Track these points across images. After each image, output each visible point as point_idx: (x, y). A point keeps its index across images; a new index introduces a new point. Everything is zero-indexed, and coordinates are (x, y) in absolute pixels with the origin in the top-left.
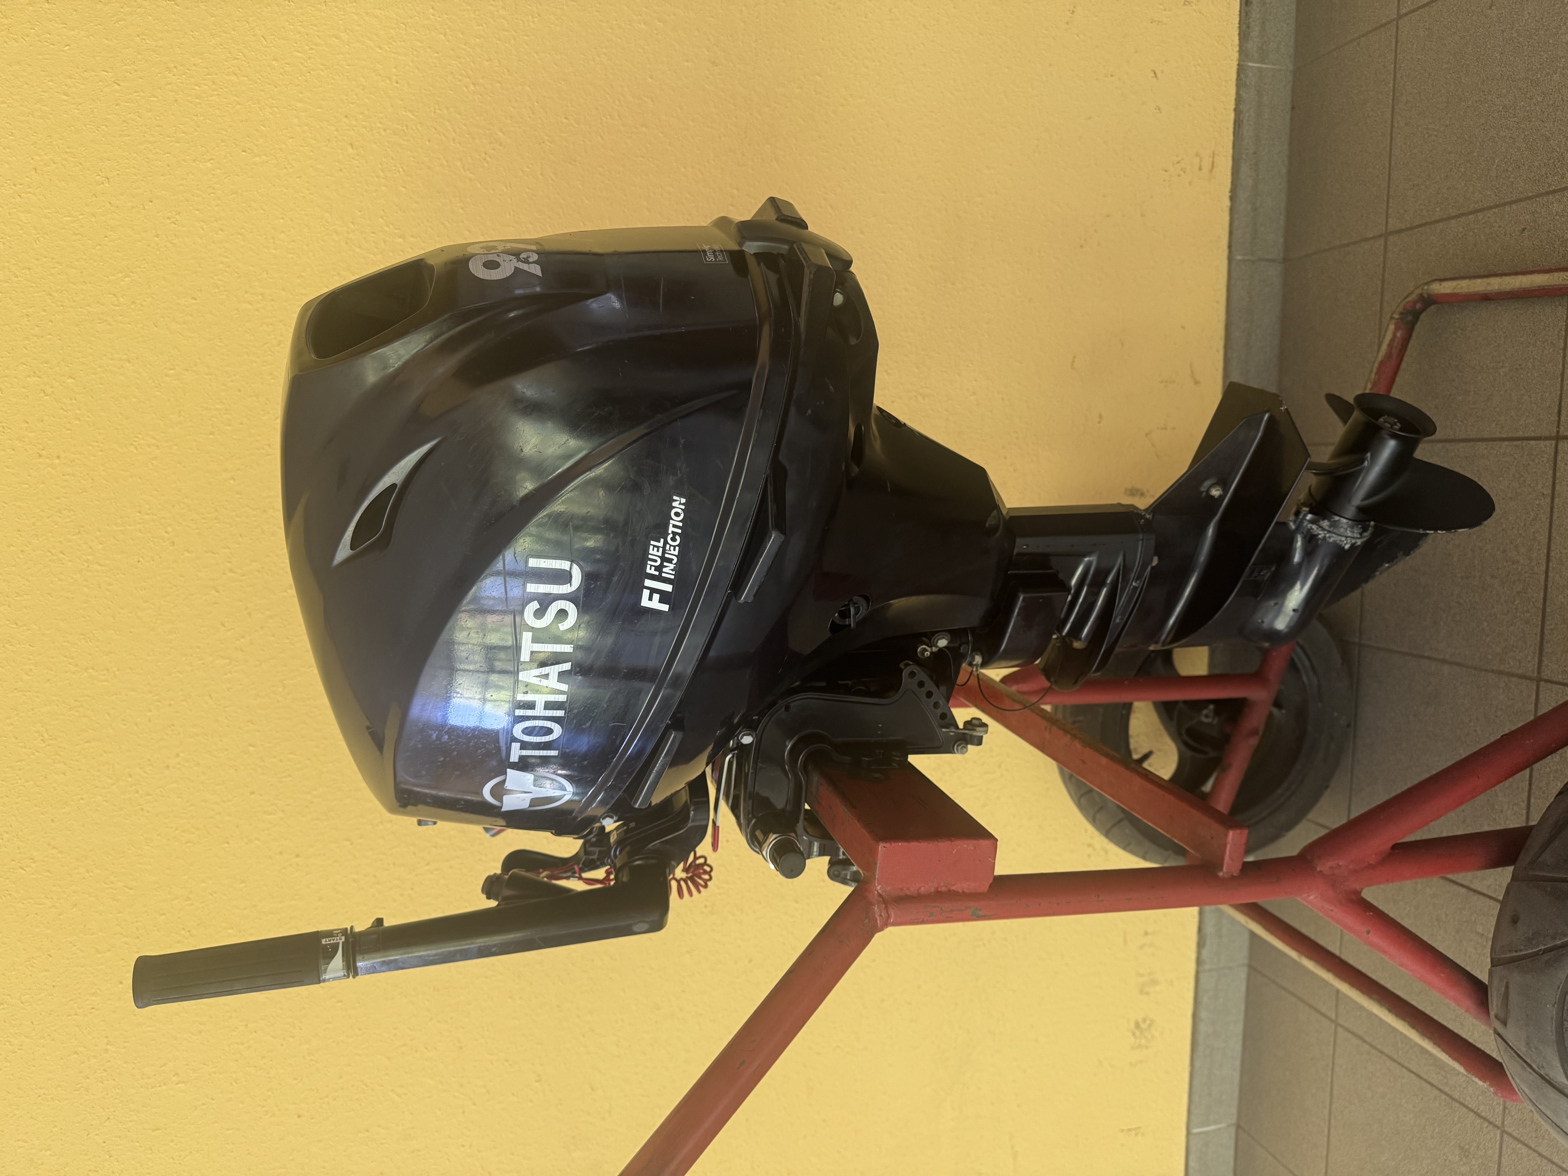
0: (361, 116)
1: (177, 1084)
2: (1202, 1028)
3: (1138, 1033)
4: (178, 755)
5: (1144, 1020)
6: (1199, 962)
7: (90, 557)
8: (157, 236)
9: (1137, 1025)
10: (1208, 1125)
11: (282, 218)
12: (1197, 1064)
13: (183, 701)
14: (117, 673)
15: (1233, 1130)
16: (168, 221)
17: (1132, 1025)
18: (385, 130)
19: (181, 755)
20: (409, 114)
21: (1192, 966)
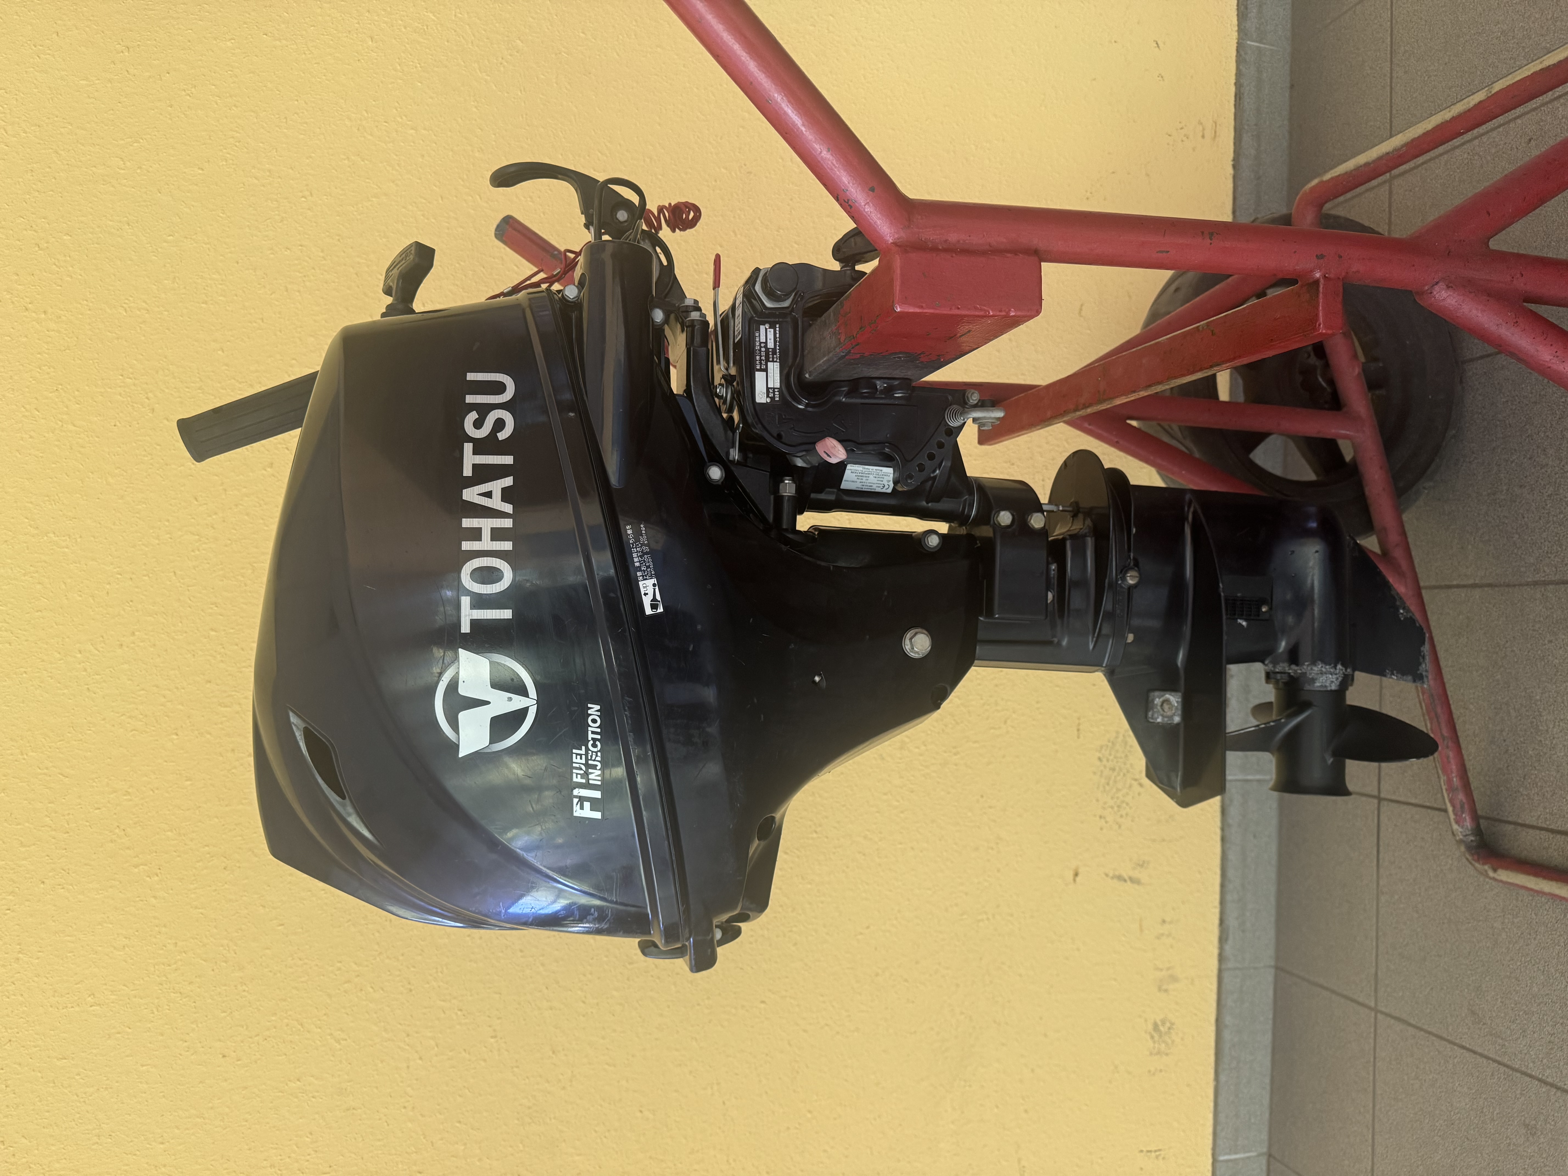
1: (91, 1006)
2: (1227, 1035)
3: (1156, 1037)
4: (133, 634)
5: (1163, 1022)
6: (1221, 958)
8: (171, 106)
9: (1156, 1027)
10: (1236, 1152)
11: (297, 101)
12: (1223, 1078)
13: (145, 576)
14: (79, 540)
15: (1264, 1161)
16: (183, 93)
17: (1150, 1027)
19: (137, 633)
21: (1213, 964)
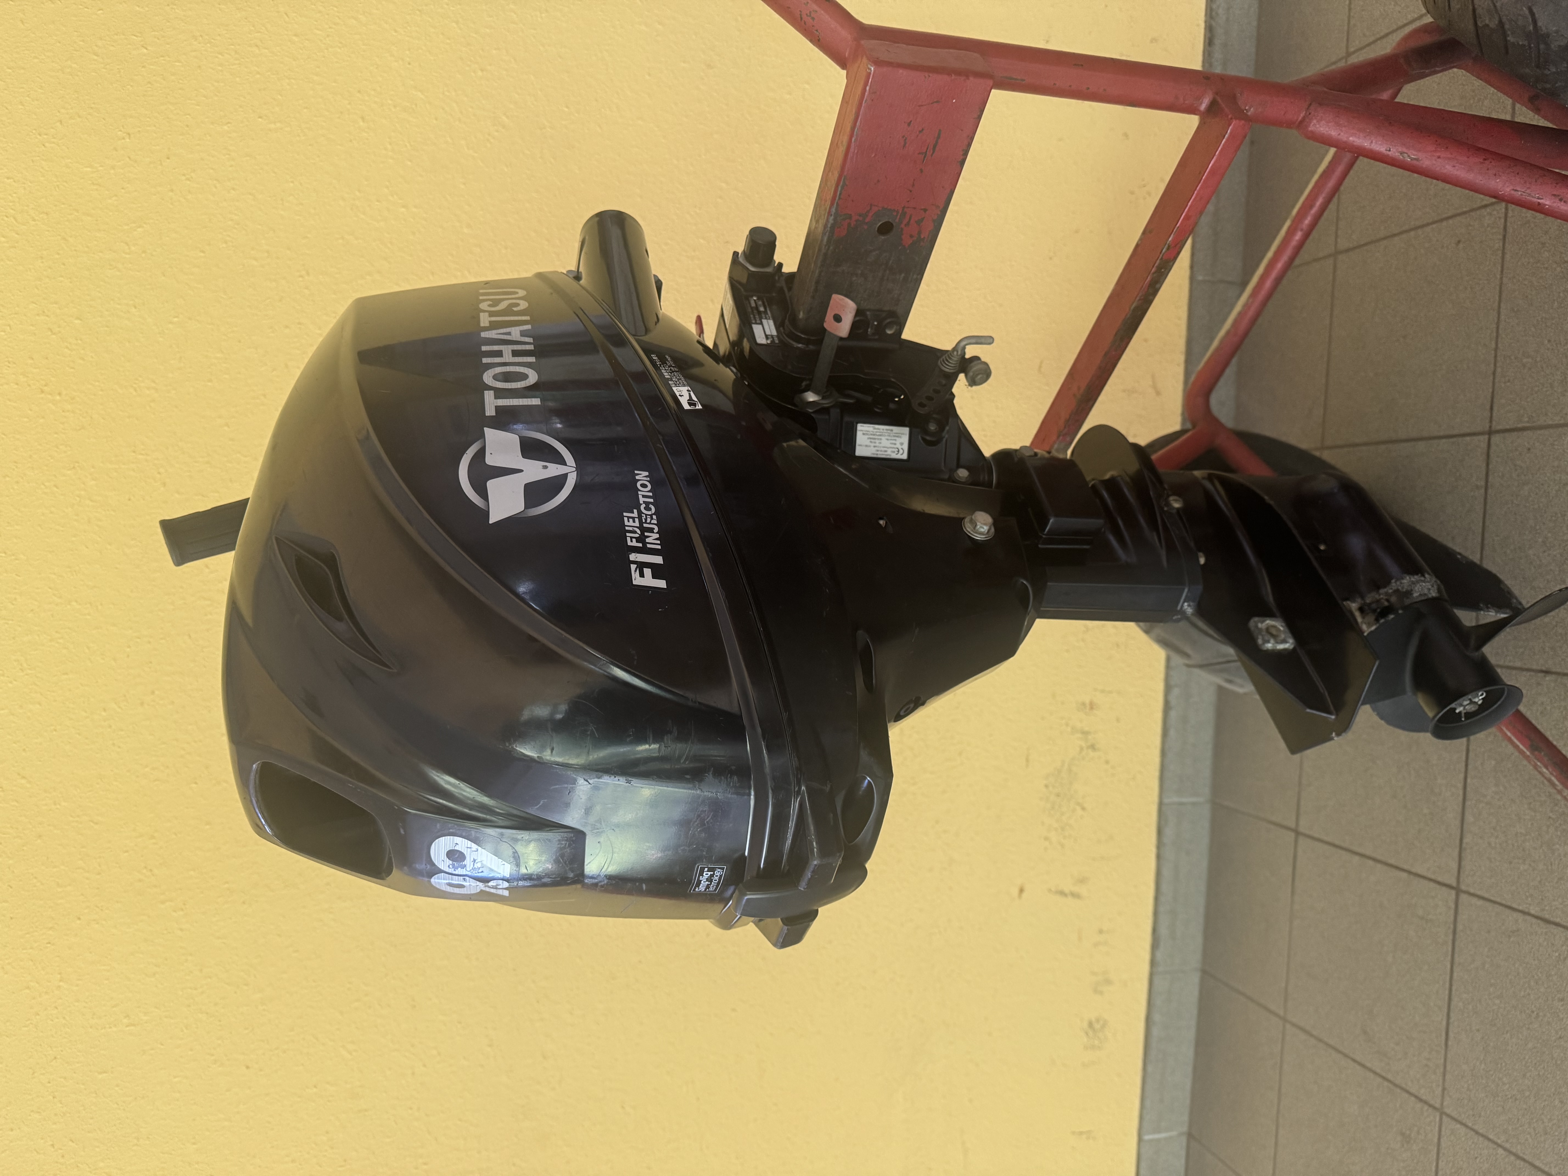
0: (373, 93)
2: (1155, 1031)
3: (1091, 1033)
4: (153, 693)
5: (1098, 1021)
6: (1153, 963)
7: (83, 493)
8: (172, 191)
9: (1090, 1024)
10: (1159, 1132)
11: (292, 182)
12: (1150, 1069)
13: (162, 639)
14: (100, 607)
15: (1184, 1140)
17: (1085, 1025)
18: (395, 107)
20: (419, 94)
21: (1145, 968)
